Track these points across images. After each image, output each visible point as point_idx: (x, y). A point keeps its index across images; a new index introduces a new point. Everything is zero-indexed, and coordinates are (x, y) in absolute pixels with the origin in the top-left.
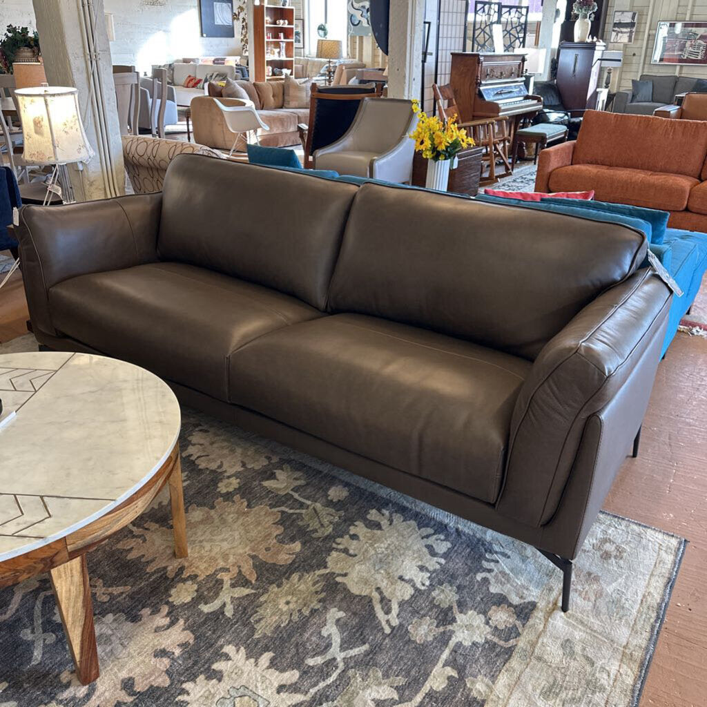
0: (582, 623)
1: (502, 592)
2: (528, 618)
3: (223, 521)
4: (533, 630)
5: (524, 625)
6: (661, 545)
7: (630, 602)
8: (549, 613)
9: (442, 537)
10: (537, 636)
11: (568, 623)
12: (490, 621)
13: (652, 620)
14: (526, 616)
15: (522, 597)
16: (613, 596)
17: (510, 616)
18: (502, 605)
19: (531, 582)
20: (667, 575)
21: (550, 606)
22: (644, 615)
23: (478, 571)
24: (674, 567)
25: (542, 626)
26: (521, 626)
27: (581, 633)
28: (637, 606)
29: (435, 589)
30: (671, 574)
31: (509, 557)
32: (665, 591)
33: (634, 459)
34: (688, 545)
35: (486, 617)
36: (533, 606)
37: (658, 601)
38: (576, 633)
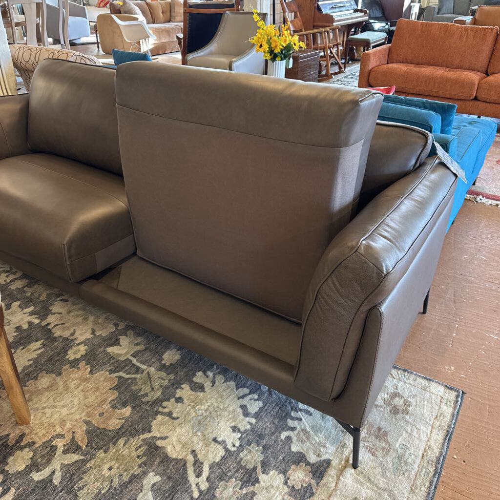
0: (369, 480)
1: (302, 451)
2: (322, 477)
3: (67, 388)
4: (326, 489)
5: (318, 484)
6: (442, 398)
7: (413, 457)
8: (341, 471)
9: (256, 397)
10: (327, 496)
11: (357, 481)
12: (289, 481)
13: (431, 475)
14: (320, 474)
15: (319, 454)
16: (399, 451)
17: (306, 475)
18: (301, 464)
19: (328, 439)
20: (446, 428)
21: (343, 463)
22: (425, 470)
23: (283, 430)
24: (453, 419)
25: (334, 484)
26: (316, 485)
27: (368, 491)
28: (418, 461)
29: (243, 450)
30: (449, 427)
31: (311, 415)
32: (443, 444)
33: (424, 315)
34: (465, 396)
35: (285, 476)
36: (328, 463)
37: (437, 455)
38: (363, 491)
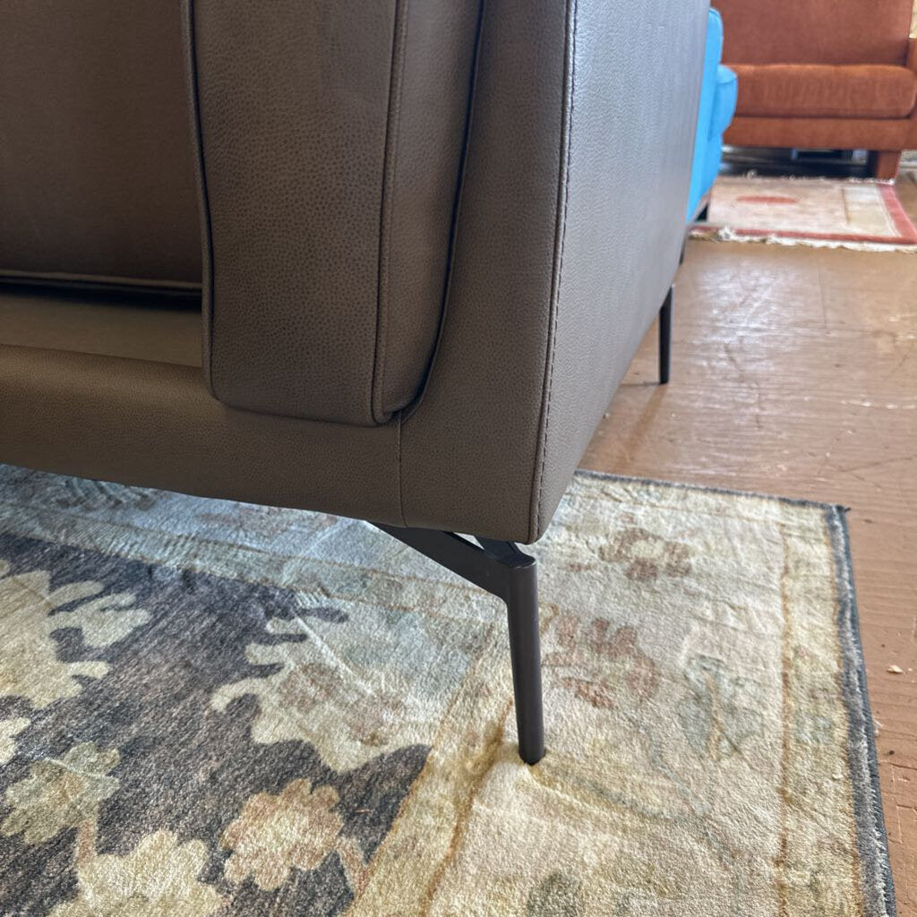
0: (601, 792)
1: (300, 735)
2: (391, 818)
4: (409, 866)
5: (370, 851)
6: (783, 525)
7: (749, 687)
8: (477, 780)
9: (126, 598)
10: (419, 892)
11: (549, 807)
12: (228, 864)
13: (840, 733)
14: (382, 808)
15: (374, 737)
16: (692, 676)
17: (317, 822)
18: (292, 785)
19: (409, 678)
20: (828, 592)
21: (479, 750)
22: (809, 722)
23: (226, 678)
24: (841, 570)
25: (445, 840)
26: (360, 856)
27: (606, 837)
28: (776, 698)
29: (26, 775)
30: (838, 588)
31: (344, 618)
32: (841, 635)
33: (664, 386)
34: (849, 516)
35: (213, 846)
36: (416, 760)
37: (835, 668)
38: (584, 841)
